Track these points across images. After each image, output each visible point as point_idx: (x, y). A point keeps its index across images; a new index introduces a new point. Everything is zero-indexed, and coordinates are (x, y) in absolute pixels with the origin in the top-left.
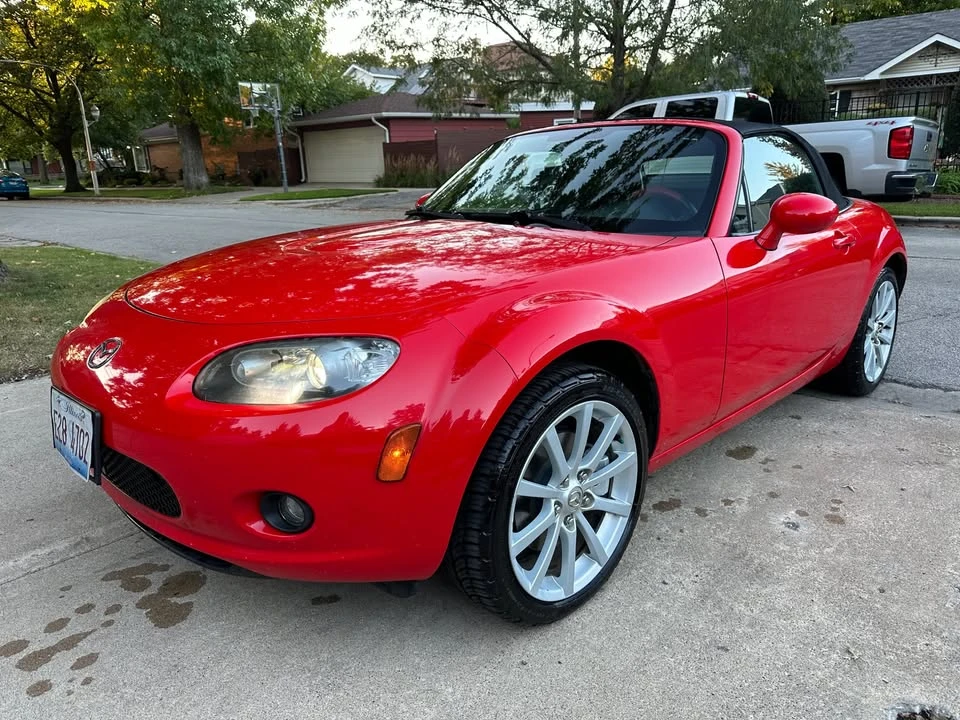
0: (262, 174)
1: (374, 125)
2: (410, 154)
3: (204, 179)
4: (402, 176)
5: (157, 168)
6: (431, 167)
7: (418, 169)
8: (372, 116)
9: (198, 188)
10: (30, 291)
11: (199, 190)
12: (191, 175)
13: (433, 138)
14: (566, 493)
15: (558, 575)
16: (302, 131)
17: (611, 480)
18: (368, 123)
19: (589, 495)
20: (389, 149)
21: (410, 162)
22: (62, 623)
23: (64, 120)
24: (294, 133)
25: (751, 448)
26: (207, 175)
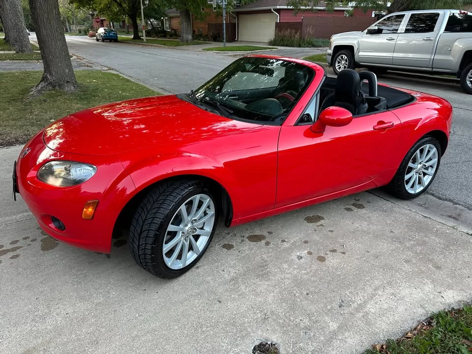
0: (218, 35)
1: (273, 12)
2: (288, 28)
3: (190, 37)
4: (283, 40)
5: (173, 29)
6: (297, 36)
7: (291, 37)
8: (272, 8)
9: (187, 41)
10: (83, 97)
11: (187, 43)
12: (184, 35)
13: (301, 21)
14: (187, 228)
15: (180, 259)
16: (238, 14)
17: (204, 223)
18: (269, 11)
19: (195, 229)
20: (279, 26)
21: (287, 33)
22: (17, 241)
23: (134, 5)
24: (234, 15)
25: (320, 217)
26: (192, 35)
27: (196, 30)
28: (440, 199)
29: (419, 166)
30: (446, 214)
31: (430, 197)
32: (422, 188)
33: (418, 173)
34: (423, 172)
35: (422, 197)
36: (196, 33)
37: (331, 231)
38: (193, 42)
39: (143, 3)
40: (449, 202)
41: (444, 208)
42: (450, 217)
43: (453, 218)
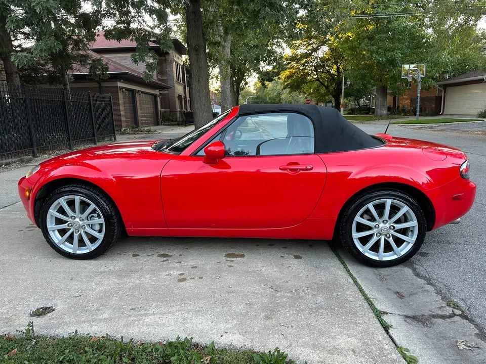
3: (385, 112)
8: (485, 77)
9: (381, 116)
12: (379, 110)
16: (446, 87)
18: (483, 81)
23: (338, 86)
24: (440, 88)
25: (242, 256)
26: (387, 110)
27: (400, 106)
28: (415, 276)
29: (382, 225)
30: (397, 290)
31: (406, 271)
32: (395, 257)
33: (383, 235)
34: (392, 235)
35: (395, 268)
36: (400, 109)
37: (231, 266)
38: (387, 118)
39: (345, 83)
40: (423, 280)
41: (405, 284)
42: (397, 293)
43: (400, 295)
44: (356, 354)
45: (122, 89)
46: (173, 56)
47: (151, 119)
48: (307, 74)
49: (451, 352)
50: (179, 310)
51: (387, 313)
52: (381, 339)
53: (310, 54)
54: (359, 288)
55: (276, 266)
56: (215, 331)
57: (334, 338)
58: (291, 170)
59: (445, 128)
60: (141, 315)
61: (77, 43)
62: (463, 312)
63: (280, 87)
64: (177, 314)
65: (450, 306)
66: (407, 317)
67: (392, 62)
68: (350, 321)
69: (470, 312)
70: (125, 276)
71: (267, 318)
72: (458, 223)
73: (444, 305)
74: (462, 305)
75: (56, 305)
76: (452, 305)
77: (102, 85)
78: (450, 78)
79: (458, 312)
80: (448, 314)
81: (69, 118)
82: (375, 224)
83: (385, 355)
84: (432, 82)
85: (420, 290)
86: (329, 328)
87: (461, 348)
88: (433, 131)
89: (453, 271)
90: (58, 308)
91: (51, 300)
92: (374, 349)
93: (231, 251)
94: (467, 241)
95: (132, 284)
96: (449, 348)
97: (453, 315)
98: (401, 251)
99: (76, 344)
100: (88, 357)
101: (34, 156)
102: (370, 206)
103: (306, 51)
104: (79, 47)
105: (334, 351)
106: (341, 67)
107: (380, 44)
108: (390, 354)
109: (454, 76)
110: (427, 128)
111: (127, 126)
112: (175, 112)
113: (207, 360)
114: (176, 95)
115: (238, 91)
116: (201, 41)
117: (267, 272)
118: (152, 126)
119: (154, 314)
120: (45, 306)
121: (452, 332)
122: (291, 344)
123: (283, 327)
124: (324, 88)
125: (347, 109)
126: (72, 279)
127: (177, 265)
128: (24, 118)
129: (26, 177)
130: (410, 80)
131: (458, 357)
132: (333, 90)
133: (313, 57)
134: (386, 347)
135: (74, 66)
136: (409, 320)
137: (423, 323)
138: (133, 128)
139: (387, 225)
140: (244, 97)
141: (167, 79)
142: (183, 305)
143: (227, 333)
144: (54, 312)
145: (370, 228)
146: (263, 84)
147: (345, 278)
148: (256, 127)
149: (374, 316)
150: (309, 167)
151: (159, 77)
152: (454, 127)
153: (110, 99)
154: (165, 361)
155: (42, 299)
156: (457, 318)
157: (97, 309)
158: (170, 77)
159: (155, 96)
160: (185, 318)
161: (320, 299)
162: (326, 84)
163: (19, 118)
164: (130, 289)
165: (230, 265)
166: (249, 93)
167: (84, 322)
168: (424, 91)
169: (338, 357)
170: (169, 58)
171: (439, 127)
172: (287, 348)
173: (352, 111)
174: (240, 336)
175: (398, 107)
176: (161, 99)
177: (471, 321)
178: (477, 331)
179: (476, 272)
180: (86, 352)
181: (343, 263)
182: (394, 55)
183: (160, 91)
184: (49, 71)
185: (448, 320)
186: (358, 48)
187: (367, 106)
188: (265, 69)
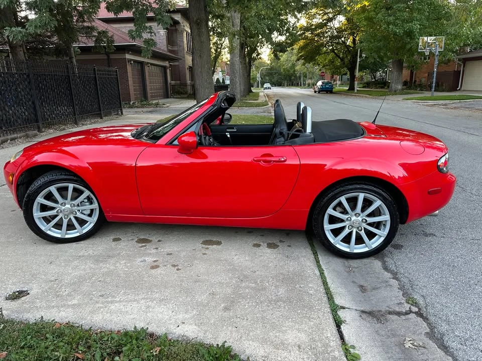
3: (400, 87)
11: (395, 93)
12: (393, 85)
14: (63, 208)
16: (465, 61)
23: (353, 58)
24: (459, 62)
25: (219, 243)
26: (402, 85)
27: (417, 80)
28: (384, 269)
29: (354, 218)
30: (362, 284)
31: (375, 263)
32: (366, 249)
33: (355, 227)
34: (364, 228)
35: (365, 261)
36: (417, 83)
37: (205, 254)
38: (402, 93)
39: (361, 56)
40: (390, 274)
41: (371, 277)
42: (362, 286)
43: (363, 289)
44: (301, 350)
45: (131, 61)
46: (184, 26)
47: (161, 92)
48: (322, 45)
49: (397, 350)
50: (143, 299)
51: (344, 308)
52: (329, 335)
53: (325, 25)
54: (323, 281)
55: (249, 255)
56: (173, 321)
57: (284, 332)
58: (265, 161)
59: (459, 105)
60: (108, 303)
61: (81, 15)
62: (420, 309)
63: (294, 58)
64: (142, 301)
65: (408, 303)
66: (363, 312)
67: (410, 34)
68: (304, 315)
69: (427, 309)
70: (102, 261)
71: (226, 309)
72: (436, 216)
73: (403, 302)
74: (421, 302)
75: (31, 289)
76: (410, 302)
77: (111, 57)
78: (471, 51)
79: (415, 309)
80: (404, 311)
81: (74, 92)
82: (347, 217)
83: (329, 352)
84: (451, 56)
85: (384, 285)
86: (282, 322)
87: (407, 346)
88: (446, 108)
89: (422, 266)
90: (31, 293)
91: (28, 284)
92: (320, 345)
93: (209, 238)
94: (444, 234)
95: (106, 270)
96: (396, 345)
97: (409, 312)
98: (373, 244)
99: (40, 330)
100: (47, 344)
101: (40, 131)
102: (343, 199)
103: (321, 21)
104: (83, 19)
105: (282, 345)
106: (357, 39)
107: (398, 14)
108: (333, 351)
109: (475, 49)
110: (440, 105)
111: (136, 99)
112: (185, 85)
113: (156, 351)
114: (187, 67)
115: (250, 63)
116: (203, 16)
117: (239, 261)
118: (161, 99)
119: (120, 301)
120: (21, 289)
121: (403, 330)
122: (241, 337)
123: (239, 320)
124: (339, 60)
125: (362, 82)
126: (51, 263)
127: (154, 251)
128: (28, 93)
129: (11, 162)
130: (427, 53)
131: (402, 356)
132: (349, 62)
133: (328, 27)
134: (332, 344)
135: (80, 38)
136: (364, 316)
137: (378, 319)
138: (142, 101)
139: (360, 219)
140: (257, 68)
141: (178, 51)
142: (149, 293)
143: (184, 323)
144: (28, 296)
145: (342, 221)
146: (276, 56)
147: (313, 269)
148: (266, 101)
149: (329, 310)
150: (283, 159)
151: (169, 48)
152: (469, 104)
153: (116, 72)
154: (118, 350)
155: (20, 282)
156: (412, 316)
157: (68, 295)
158: (181, 48)
159: (165, 68)
160: (148, 307)
161: (282, 291)
162: (341, 56)
163: (23, 93)
164: (103, 275)
165: (204, 252)
166: (263, 64)
167: (53, 307)
168: (443, 65)
169: (283, 352)
170: (179, 28)
171: (453, 105)
172: (237, 341)
173: (368, 85)
174: (195, 327)
175: (415, 81)
176: (171, 71)
177: (425, 319)
178: (428, 330)
179: (445, 267)
180: (47, 338)
181: (315, 254)
182: (412, 27)
183: (169, 62)
184: (55, 44)
185: (403, 317)
186: (375, 18)
187: (383, 79)
188: (277, 40)
